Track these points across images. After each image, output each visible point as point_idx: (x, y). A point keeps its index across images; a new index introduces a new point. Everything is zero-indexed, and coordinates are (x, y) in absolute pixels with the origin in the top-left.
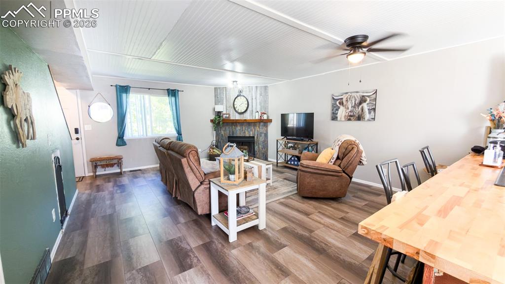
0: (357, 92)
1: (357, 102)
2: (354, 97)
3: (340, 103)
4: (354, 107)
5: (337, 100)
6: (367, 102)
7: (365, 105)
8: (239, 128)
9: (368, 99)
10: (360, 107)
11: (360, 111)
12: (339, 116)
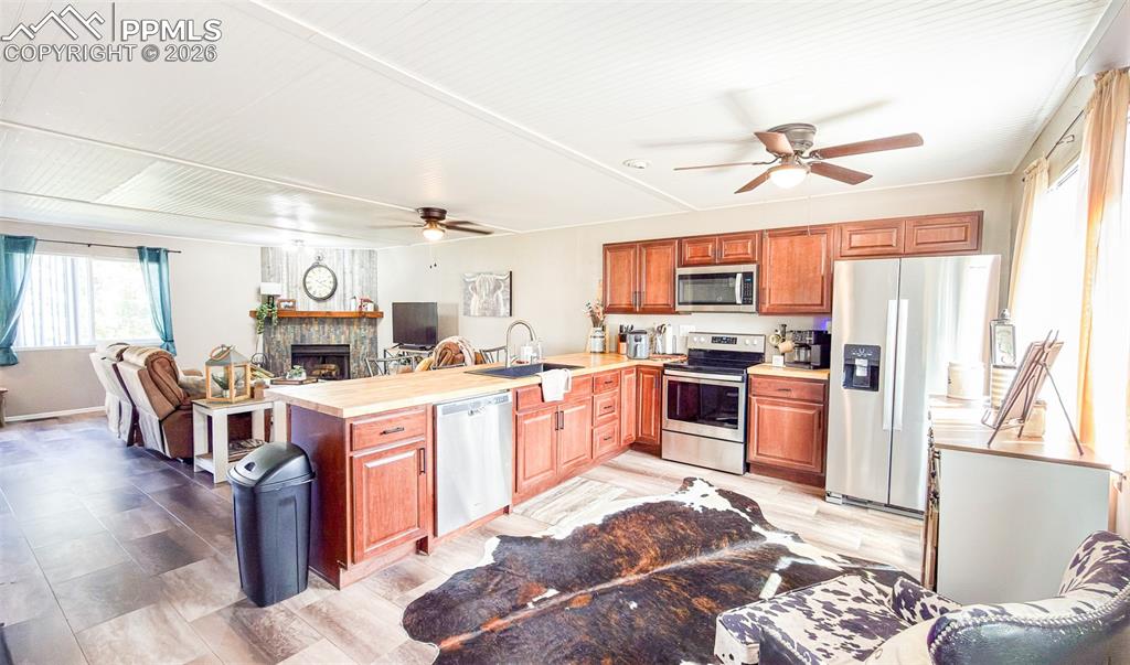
0: (491, 274)
1: (491, 288)
2: (488, 280)
3: (472, 289)
4: (488, 295)
5: (469, 283)
6: (501, 290)
8: (316, 328)
9: (503, 285)
10: (495, 295)
11: (495, 302)
12: (472, 308)
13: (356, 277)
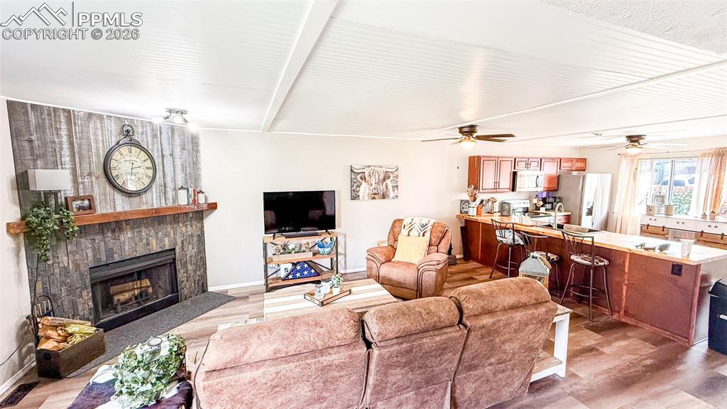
0: (381, 167)
1: (381, 178)
2: (378, 172)
3: (361, 178)
4: (378, 183)
5: (359, 173)
6: (391, 179)
7: (388, 181)
8: (130, 235)
9: (392, 176)
10: (385, 183)
11: (385, 189)
12: (361, 194)
13: (178, 162)
